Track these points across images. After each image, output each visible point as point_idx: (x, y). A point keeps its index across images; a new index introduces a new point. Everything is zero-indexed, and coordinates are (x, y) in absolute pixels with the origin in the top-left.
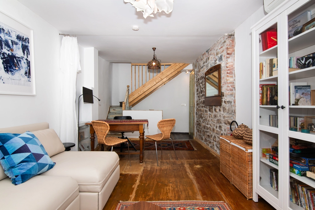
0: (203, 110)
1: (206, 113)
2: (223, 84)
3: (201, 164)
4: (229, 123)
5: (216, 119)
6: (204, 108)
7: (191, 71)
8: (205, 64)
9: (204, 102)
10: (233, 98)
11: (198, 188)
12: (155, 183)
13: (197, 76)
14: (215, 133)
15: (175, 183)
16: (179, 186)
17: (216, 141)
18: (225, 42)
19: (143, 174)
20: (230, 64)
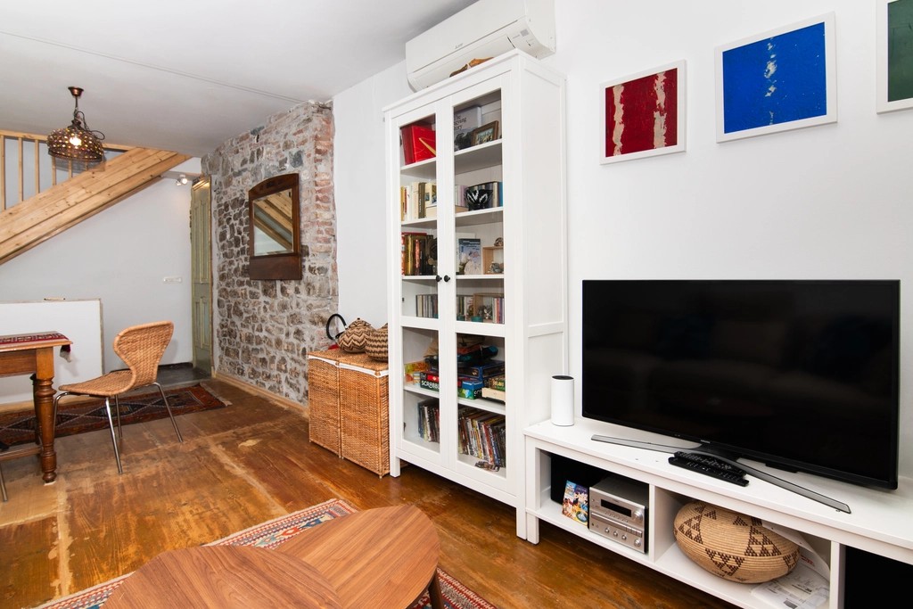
0: (243, 292)
1: (253, 301)
2: (307, 226)
3: (254, 435)
4: (322, 321)
5: (287, 314)
6: (246, 286)
7: (195, 180)
8: (249, 166)
9: (246, 271)
10: (330, 259)
11: (269, 492)
12: (133, 520)
13: (221, 195)
14: (283, 351)
15: (197, 501)
16: (214, 504)
17: (285, 371)
18: (309, 120)
19: (72, 510)
20: (323, 178)
